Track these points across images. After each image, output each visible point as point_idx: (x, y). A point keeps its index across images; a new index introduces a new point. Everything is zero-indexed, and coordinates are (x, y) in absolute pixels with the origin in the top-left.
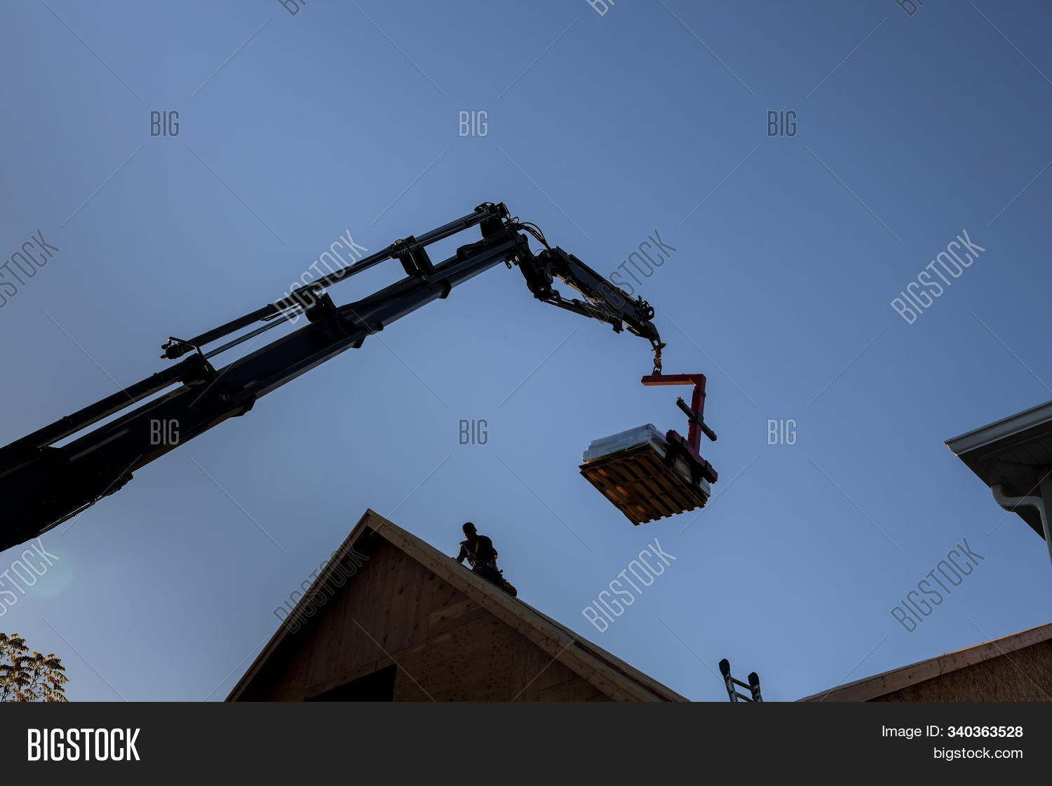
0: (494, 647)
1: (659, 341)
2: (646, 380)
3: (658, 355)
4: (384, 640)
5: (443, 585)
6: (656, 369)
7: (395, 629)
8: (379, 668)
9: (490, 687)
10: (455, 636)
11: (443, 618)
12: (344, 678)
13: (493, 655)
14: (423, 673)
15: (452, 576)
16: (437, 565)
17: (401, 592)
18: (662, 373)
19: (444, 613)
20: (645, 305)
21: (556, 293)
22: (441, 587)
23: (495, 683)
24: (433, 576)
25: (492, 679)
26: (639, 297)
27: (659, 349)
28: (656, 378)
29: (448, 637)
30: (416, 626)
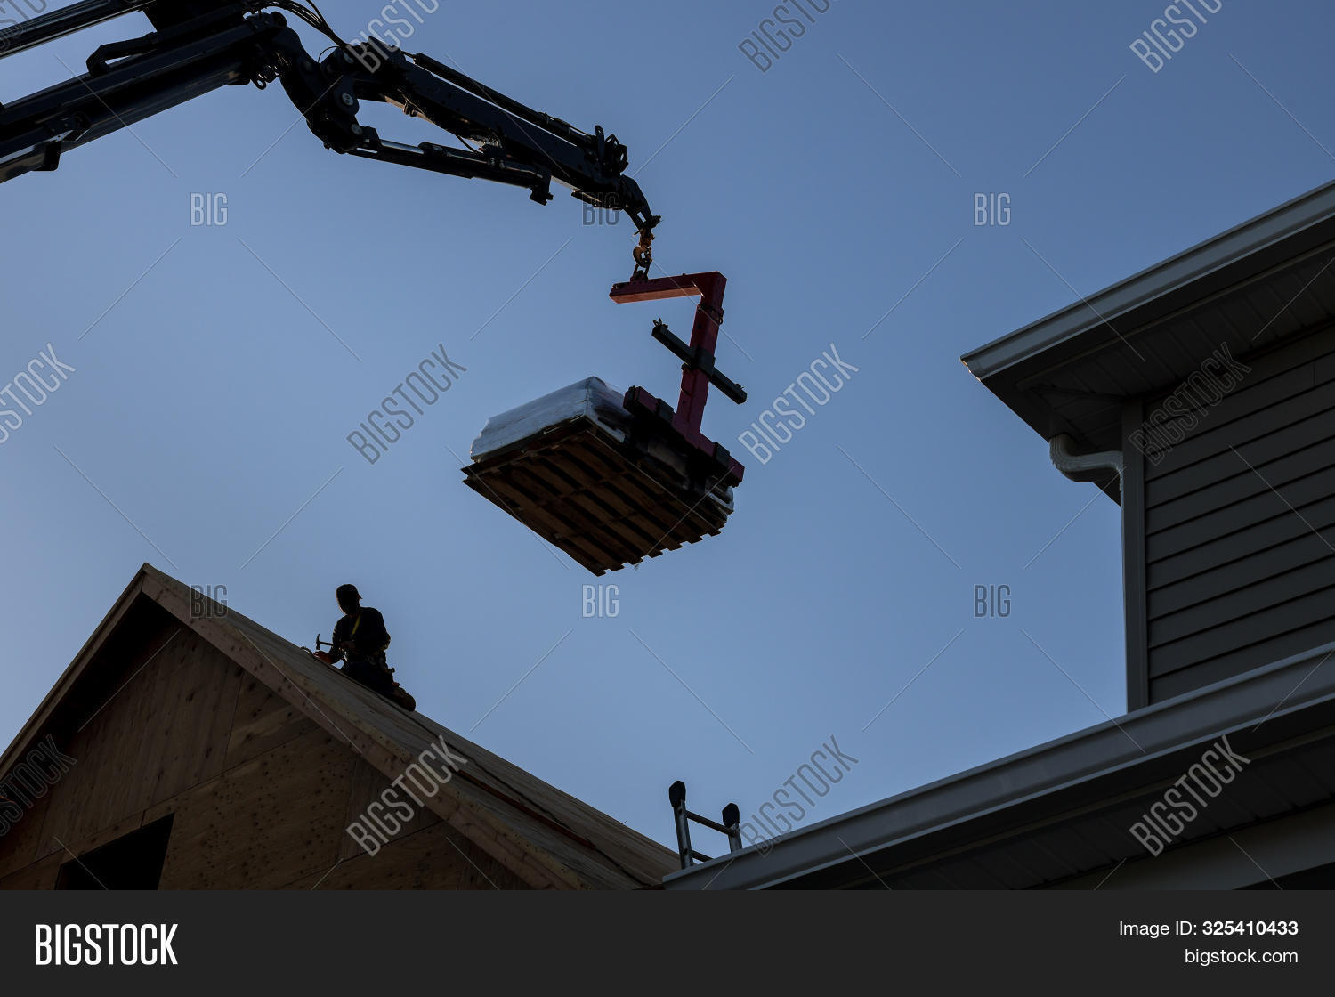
0: (323, 779)
1: (647, 212)
2: (619, 292)
3: (646, 238)
4: (159, 777)
5: (254, 685)
6: (640, 268)
7: (176, 758)
8: (146, 822)
9: (310, 843)
10: (265, 764)
11: (249, 737)
12: (94, 840)
13: (320, 792)
14: (212, 826)
15: (261, 666)
16: (241, 649)
17: (190, 698)
18: (650, 276)
19: (252, 728)
20: (612, 142)
21: (370, 132)
22: (252, 687)
23: (318, 836)
24: (240, 671)
25: (314, 830)
26: (598, 128)
27: (647, 226)
28: (637, 287)
29: (254, 766)
30: (208, 751)
